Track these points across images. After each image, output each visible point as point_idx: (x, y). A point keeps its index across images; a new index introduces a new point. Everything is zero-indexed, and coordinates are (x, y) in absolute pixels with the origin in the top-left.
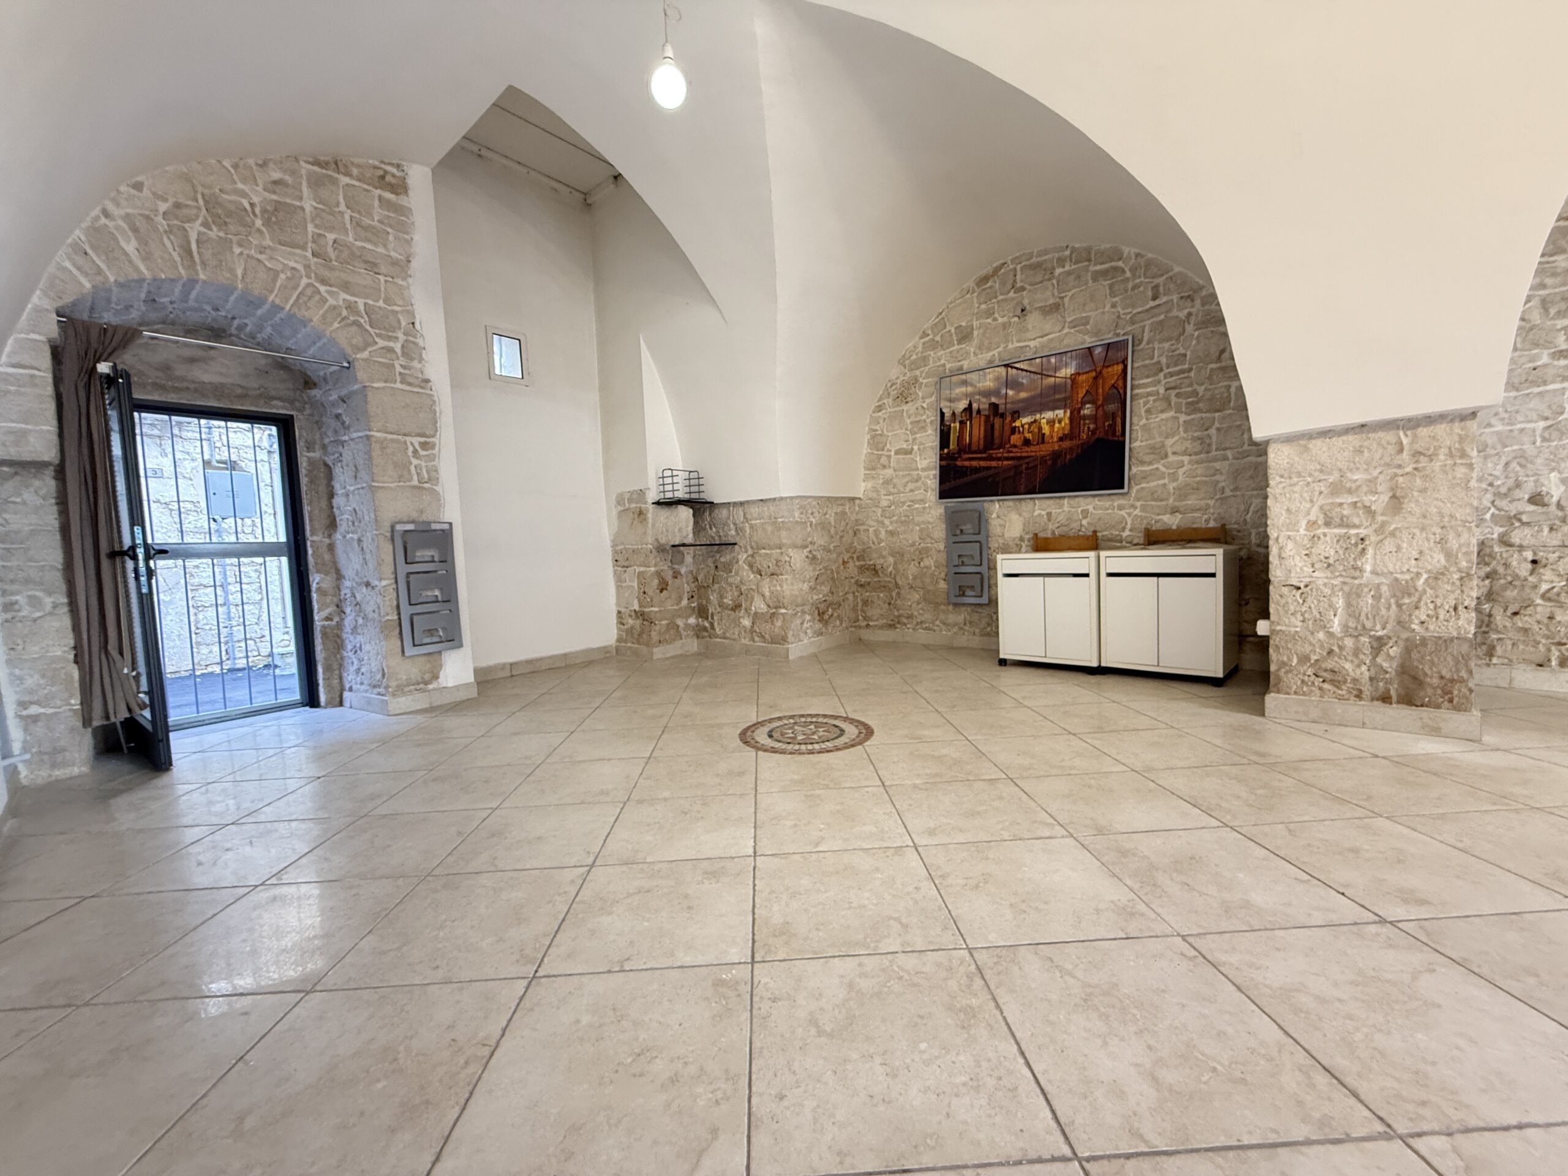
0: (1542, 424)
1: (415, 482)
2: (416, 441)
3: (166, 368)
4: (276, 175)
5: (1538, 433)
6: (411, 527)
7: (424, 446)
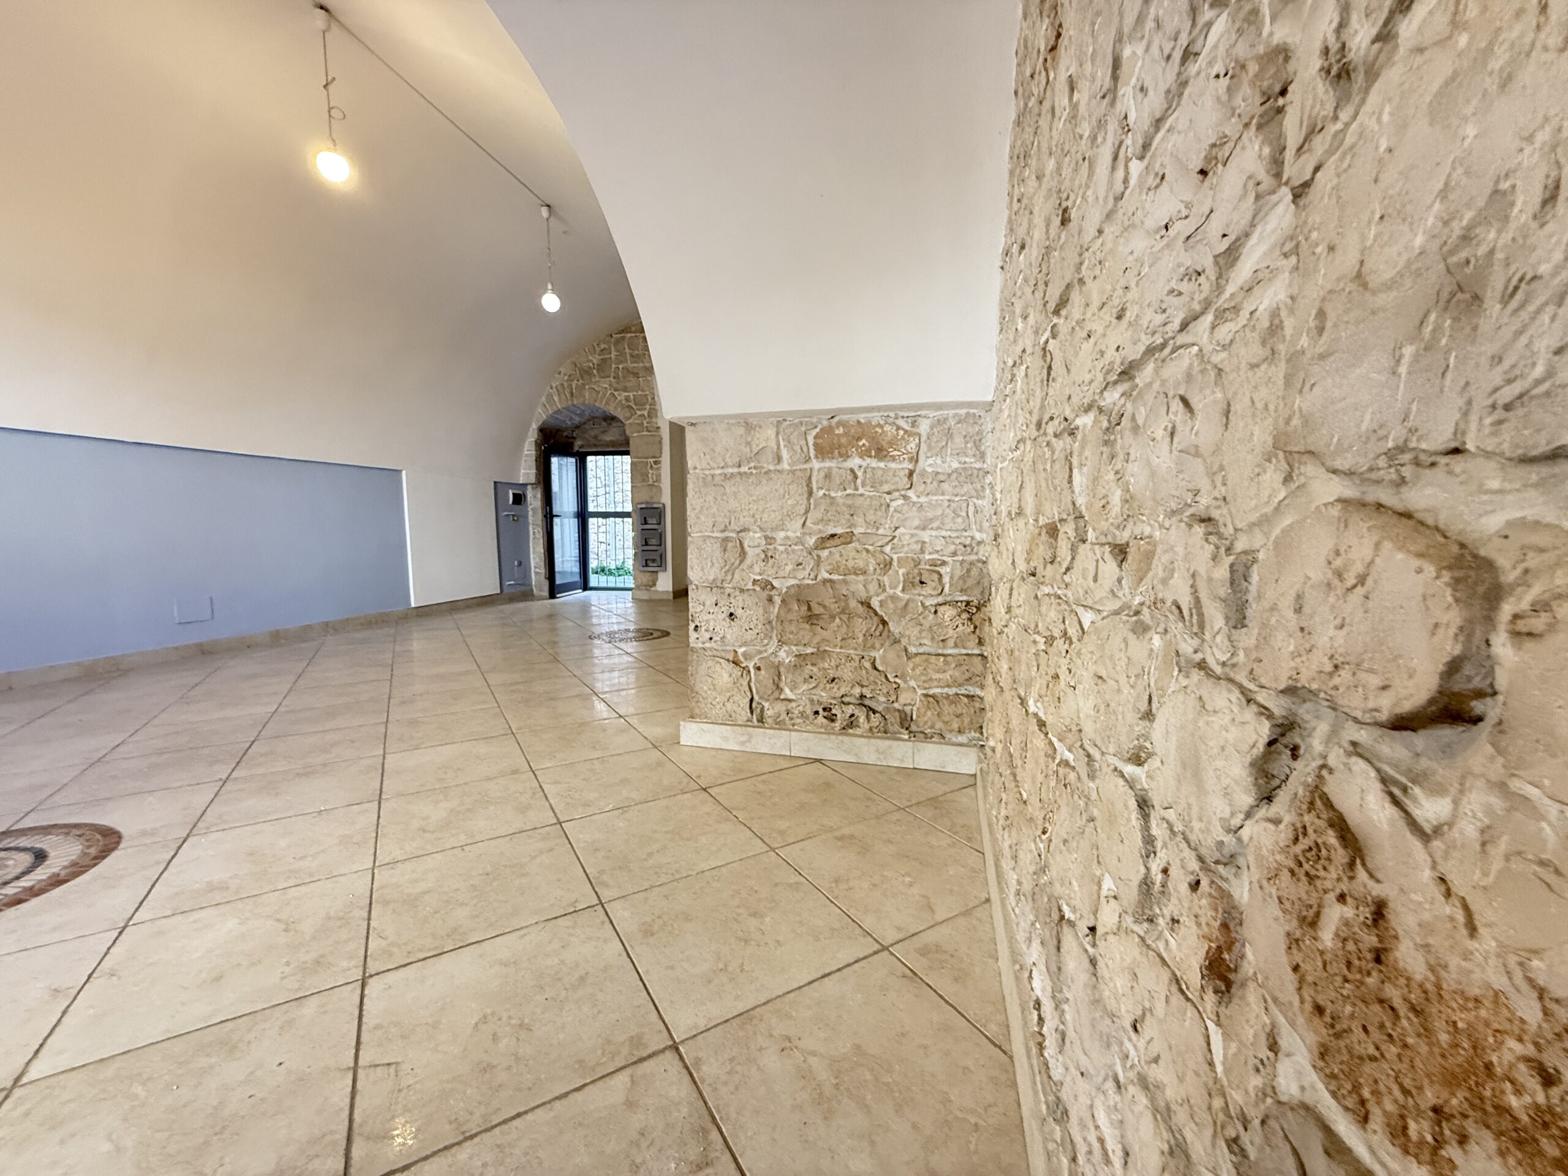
1: (651, 482)
2: (652, 460)
3: (596, 437)
4: (603, 346)
6: (643, 506)
7: (656, 463)
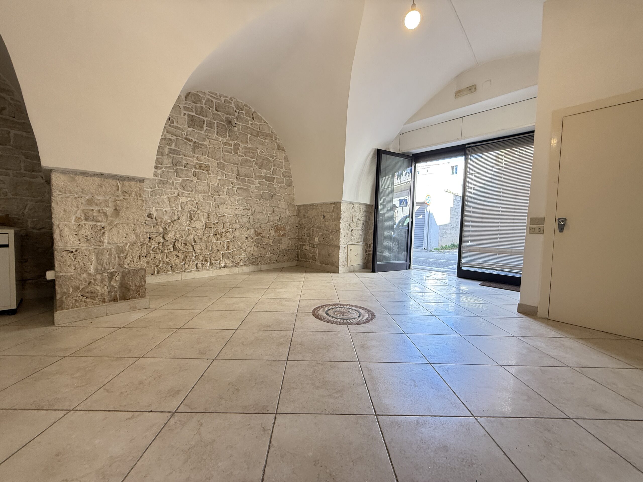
0: (150, 190)
5: (149, 192)
